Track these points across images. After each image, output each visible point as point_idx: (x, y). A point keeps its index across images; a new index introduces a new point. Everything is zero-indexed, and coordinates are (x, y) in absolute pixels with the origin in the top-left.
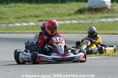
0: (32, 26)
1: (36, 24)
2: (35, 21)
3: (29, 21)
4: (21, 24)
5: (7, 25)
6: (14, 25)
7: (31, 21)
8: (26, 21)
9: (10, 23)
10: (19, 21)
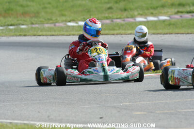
0: (164, 21)
1: (170, 17)
2: (169, 13)
3: (161, 13)
4: (146, 18)
5: (124, 21)
6: (135, 20)
7: (165, 13)
8: (156, 14)
9: (129, 16)
10: (144, 14)
